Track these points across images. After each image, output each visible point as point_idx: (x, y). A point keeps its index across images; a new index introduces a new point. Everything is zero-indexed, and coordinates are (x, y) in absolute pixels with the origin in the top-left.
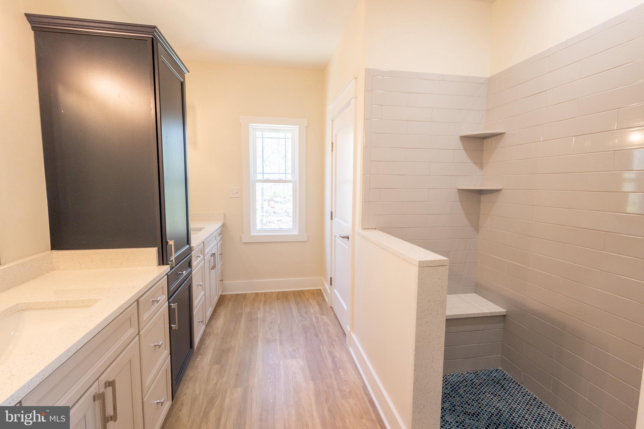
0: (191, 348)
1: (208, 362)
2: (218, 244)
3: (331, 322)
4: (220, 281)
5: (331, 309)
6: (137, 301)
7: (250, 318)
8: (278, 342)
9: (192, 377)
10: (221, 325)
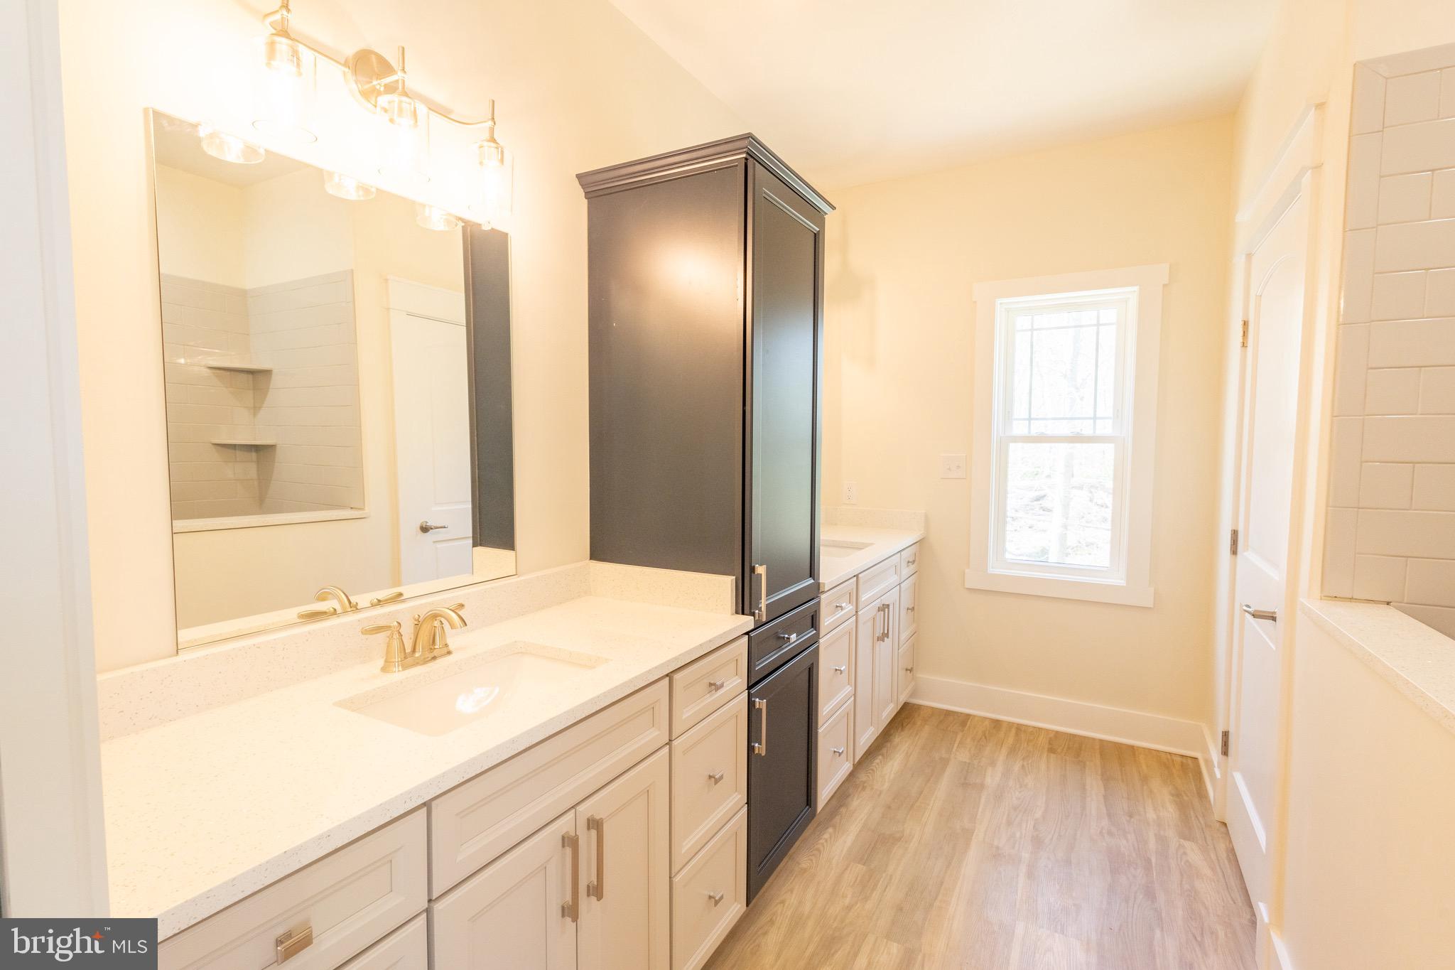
0: (807, 805)
1: (845, 849)
2: (902, 585)
3: (1213, 869)
4: (907, 670)
5: (1223, 829)
6: (669, 675)
7: (965, 779)
8: (1023, 869)
9: (805, 870)
10: (892, 776)
